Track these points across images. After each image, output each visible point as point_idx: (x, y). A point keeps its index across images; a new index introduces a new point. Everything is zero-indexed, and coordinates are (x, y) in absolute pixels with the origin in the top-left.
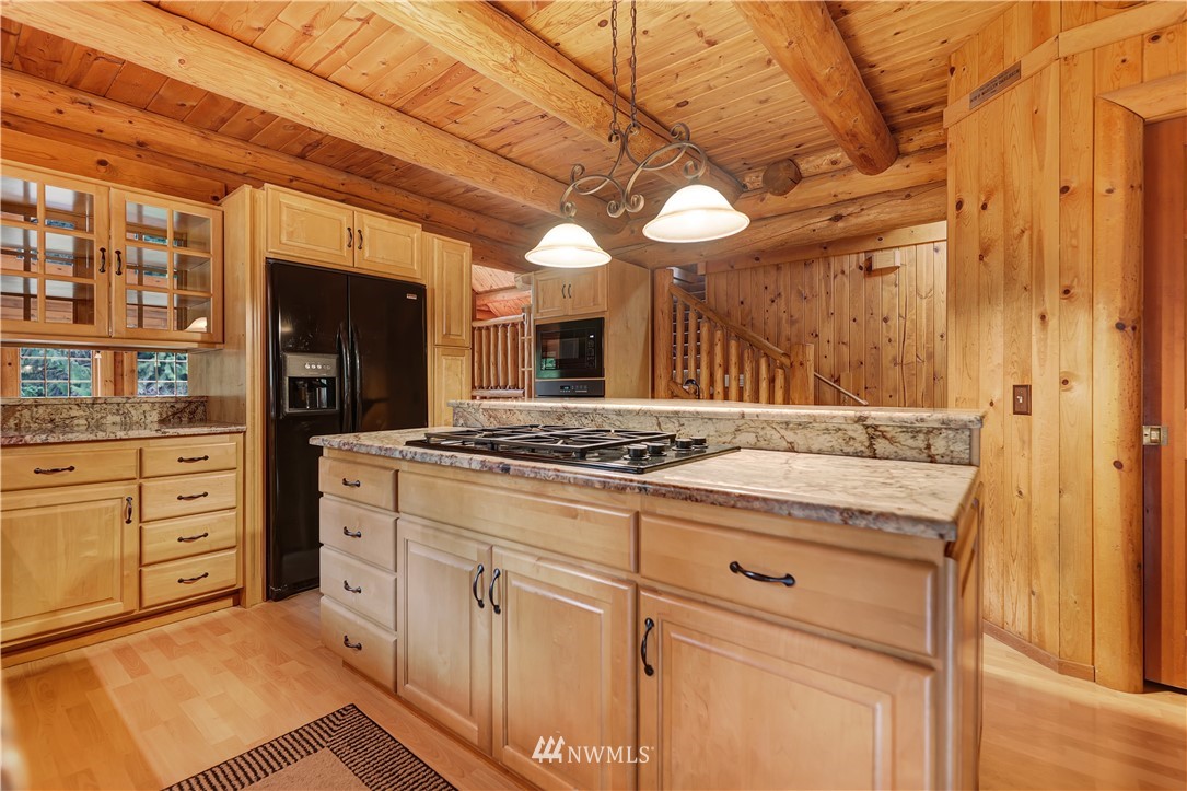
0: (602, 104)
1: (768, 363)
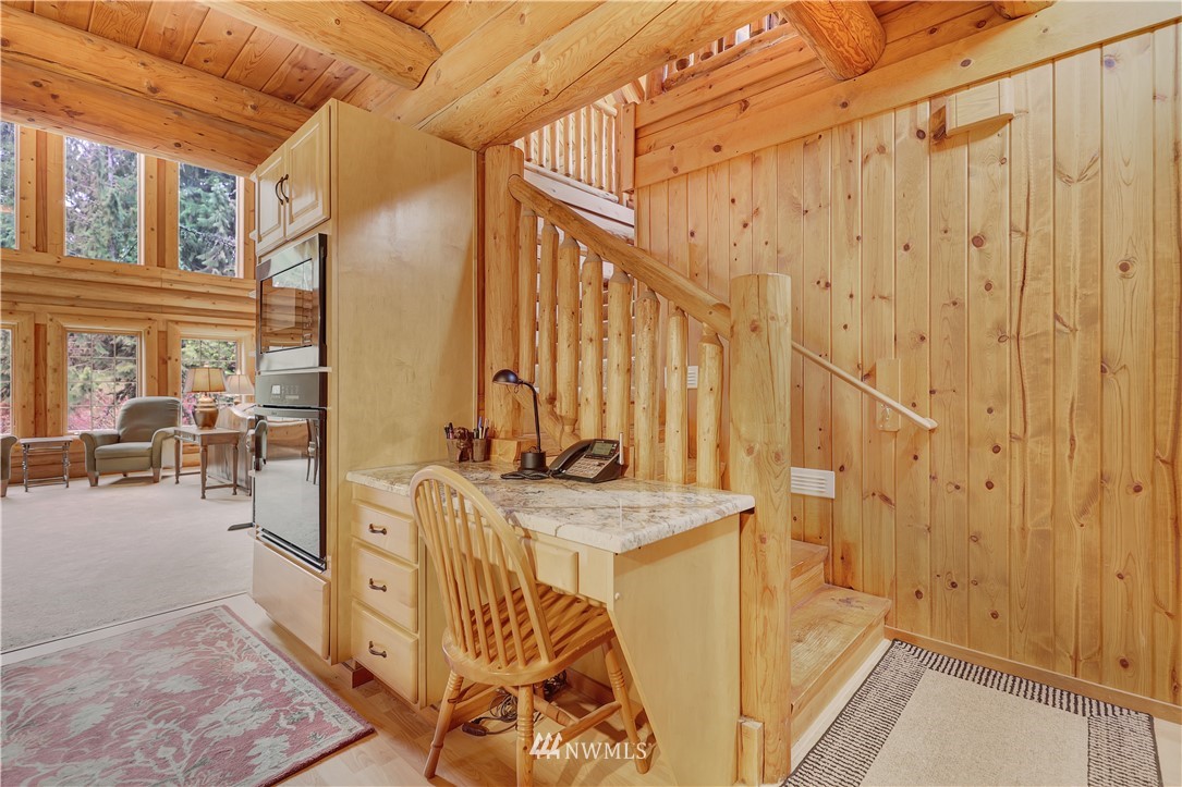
1: (684, 327)
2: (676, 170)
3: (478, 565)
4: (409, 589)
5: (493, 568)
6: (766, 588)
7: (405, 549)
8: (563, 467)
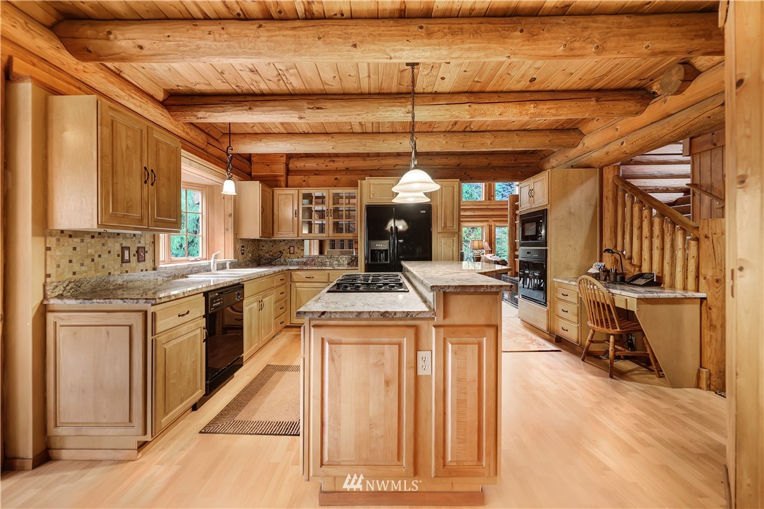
0: (470, 106)
1: (684, 235)
2: (715, 145)
3: (598, 303)
4: (576, 311)
5: (603, 304)
6: (711, 325)
7: (575, 300)
8: (632, 281)
